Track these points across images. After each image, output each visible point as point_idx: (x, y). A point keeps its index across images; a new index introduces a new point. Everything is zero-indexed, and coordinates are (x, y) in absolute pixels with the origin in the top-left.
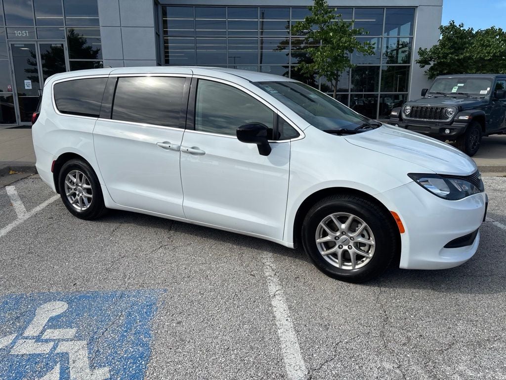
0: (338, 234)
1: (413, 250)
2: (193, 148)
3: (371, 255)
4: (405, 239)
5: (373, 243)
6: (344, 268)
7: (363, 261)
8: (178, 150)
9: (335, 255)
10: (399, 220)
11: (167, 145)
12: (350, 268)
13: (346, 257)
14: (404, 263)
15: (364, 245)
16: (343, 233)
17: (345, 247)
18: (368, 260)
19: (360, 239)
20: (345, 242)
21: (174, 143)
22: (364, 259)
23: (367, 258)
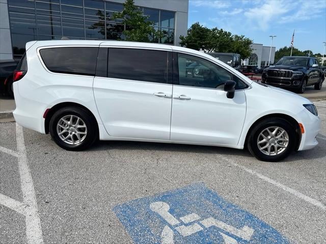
0: (269, 137)
1: (306, 141)
2: (182, 96)
3: (286, 146)
4: (304, 136)
5: (288, 140)
6: (271, 155)
7: (281, 150)
8: (171, 97)
9: (266, 150)
10: (302, 127)
11: (164, 95)
12: (275, 154)
13: (273, 149)
14: (301, 148)
15: (281, 141)
16: (271, 138)
17: (273, 144)
18: (284, 149)
19: (281, 139)
20: (273, 142)
21: (169, 94)
22: (281, 149)
23: (283, 148)
